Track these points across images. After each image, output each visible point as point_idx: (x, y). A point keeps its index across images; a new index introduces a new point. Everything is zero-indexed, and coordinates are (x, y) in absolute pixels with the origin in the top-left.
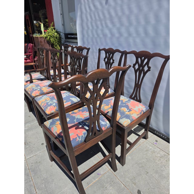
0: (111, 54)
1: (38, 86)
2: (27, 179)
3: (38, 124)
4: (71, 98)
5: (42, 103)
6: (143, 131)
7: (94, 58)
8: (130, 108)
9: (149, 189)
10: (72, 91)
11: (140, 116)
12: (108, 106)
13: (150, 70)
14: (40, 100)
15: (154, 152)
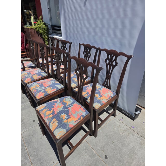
0: (89, 49)
1: (29, 73)
2: (22, 149)
3: (30, 104)
4: (56, 86)
5: (33, 90)
6: (112, 110)
7: (75, 50)
8: (101, 94)
9: (113, 155)
10: (58, 79)
11: (109, 101)
12: (85, 92)
13: (117, 65)
14: (32, 87)
15: (120, 126)
